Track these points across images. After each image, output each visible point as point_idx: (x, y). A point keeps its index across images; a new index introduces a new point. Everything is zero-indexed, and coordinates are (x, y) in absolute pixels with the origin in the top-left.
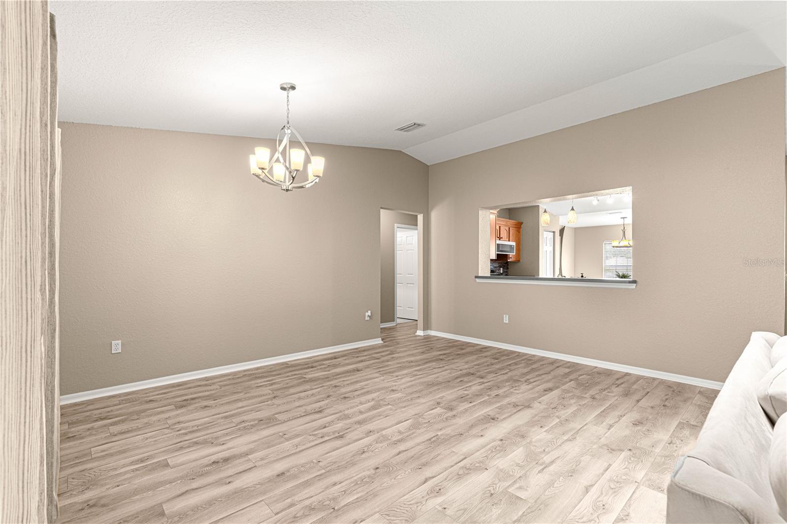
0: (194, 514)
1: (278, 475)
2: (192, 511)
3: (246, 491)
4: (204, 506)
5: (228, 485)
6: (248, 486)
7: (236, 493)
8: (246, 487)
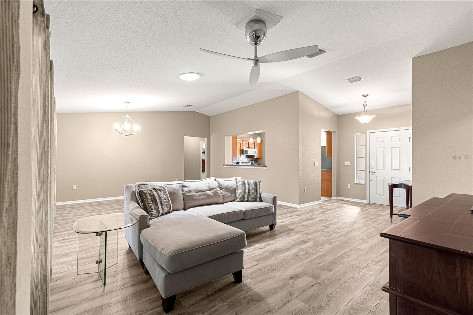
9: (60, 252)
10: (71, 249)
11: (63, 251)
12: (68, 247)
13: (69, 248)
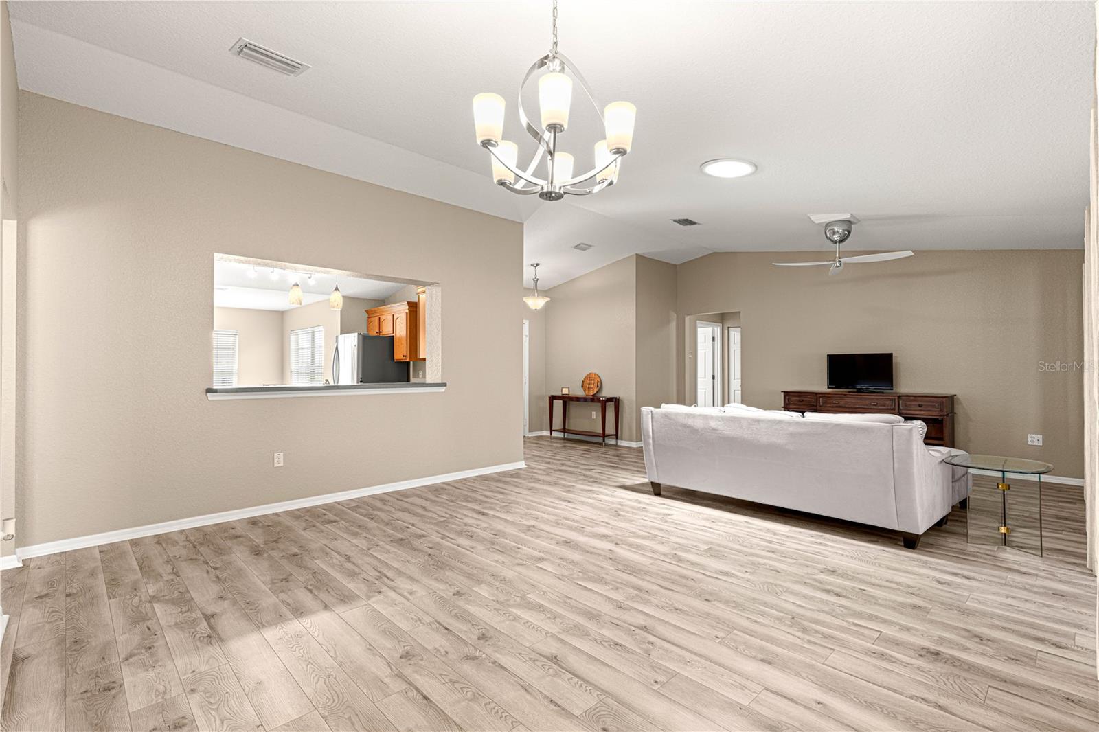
0: (898, 713)
1: (770, 663)
2: (896, 717)
3: (822, 682)
4: (879, 709)
5: (825, 702)
6: (811, 683)
7: (831, 690)
8: (813, 685)
9: (1073, 609)
10: (1042, 603)
11: (1064, 609)
12: (1046, 611)
13: (1046, 608)
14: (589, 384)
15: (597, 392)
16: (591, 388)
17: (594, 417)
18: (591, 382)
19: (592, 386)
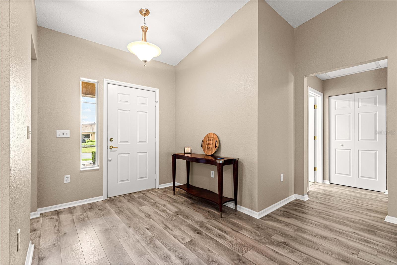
14: (208, 144)
15: (216, 152)
16: (210, 148)
17: (213, 176)
18: (209, 142)
19: (211, 146)
